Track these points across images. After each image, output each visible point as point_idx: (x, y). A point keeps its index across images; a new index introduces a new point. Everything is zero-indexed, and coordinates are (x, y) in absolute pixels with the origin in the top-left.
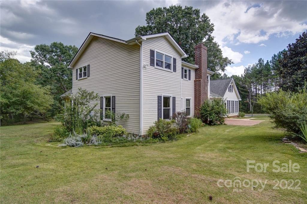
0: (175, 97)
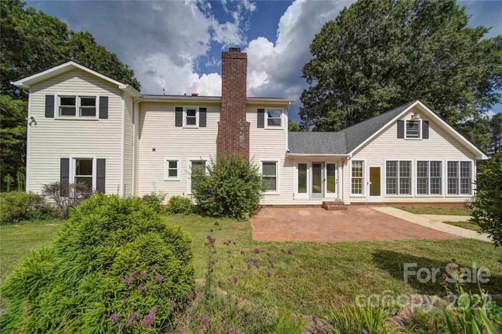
0: (103, 160)
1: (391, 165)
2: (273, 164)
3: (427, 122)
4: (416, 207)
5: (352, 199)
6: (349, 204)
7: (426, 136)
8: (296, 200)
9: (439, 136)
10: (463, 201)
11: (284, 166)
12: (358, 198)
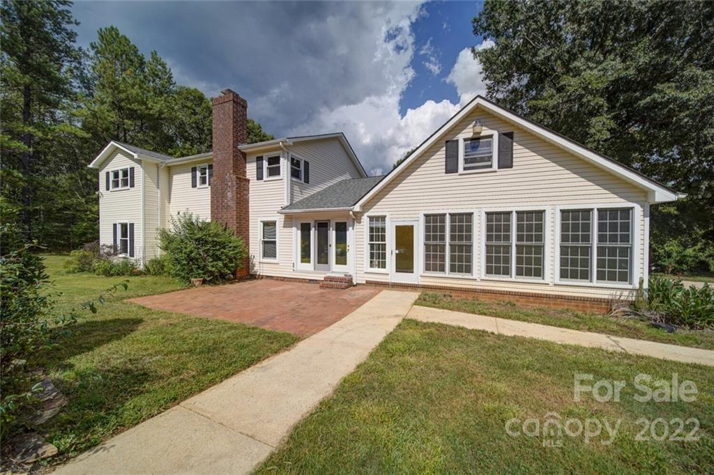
0: (133, 224)
1: (434, 222)
2: (274, 223)
3: (510, 135)
4: (482, 298)
5: (369, 276)
6: (365, 282)
7: (506, 162)
8: (297, 271)
9: (539, 159)
10: (606, 297)
11: (284, 227)
12: (378, 274)
